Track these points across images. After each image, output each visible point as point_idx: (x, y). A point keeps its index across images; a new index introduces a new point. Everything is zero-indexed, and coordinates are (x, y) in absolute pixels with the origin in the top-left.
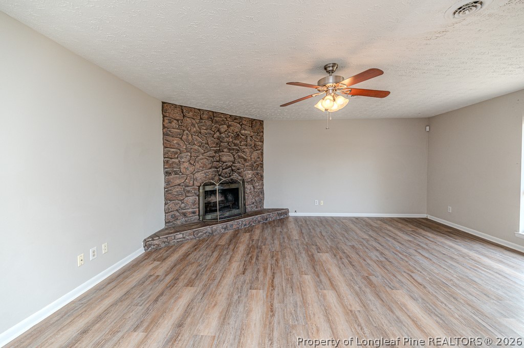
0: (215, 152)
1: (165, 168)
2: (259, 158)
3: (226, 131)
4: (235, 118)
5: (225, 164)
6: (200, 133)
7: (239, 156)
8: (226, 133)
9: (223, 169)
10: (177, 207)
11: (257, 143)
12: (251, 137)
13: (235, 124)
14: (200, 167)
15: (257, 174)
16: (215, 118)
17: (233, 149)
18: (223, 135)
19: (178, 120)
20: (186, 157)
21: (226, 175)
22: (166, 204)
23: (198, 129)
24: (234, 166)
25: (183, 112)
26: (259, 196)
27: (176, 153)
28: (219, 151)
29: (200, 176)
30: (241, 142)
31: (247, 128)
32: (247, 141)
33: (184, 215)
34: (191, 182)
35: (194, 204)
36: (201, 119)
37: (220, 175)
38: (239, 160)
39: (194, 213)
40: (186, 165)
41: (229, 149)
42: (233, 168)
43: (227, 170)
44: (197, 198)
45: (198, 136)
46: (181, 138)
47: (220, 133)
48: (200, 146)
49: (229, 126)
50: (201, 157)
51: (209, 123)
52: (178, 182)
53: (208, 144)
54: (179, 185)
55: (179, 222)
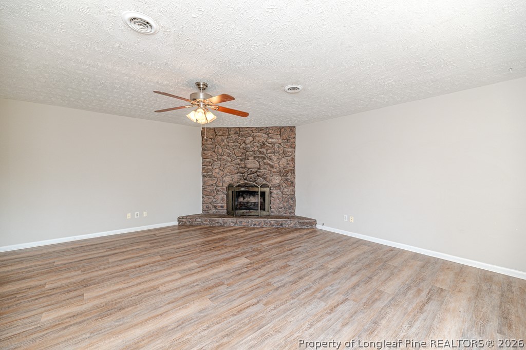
0: (241, 160)
1: (202, 173)
2: (288, 164)
3: (251, 142)
4: (260, 130)
5: (250, 170)
6: (228, 146)
7: (264, 163)
8: (252, 143)
9: (248, 174)
10: (210, 201)
11: (286, 150)
12: (280, 144)
13: (261, 134)
14: (228, 172)
15: (286, 180)
16: (241, 133)
17: (259, 157)
18: (249, 146)
19: (211, 139)
20: (217, 164)
21: (251, 180)
22: (203, 198)
23: (226, 143)
24: (259, 172)
25: (215, 132)
26: (288, 201)
27: (210, 162)
28: (245, 159)
29: (228, 180)
30: (267, 150)
31: (274, 136)
32: (274, 149)
33: (215, 207)
34: (221, 184)
35: (222, 200)
36: (229, 135)
37: (245, 179)
38: (265, 166)
39: (222, 207)
40: (217, 170)
41: (254, 157)
42: (258, 174)
43: (252, 175)
44: (225, 196)
45: (226, 148)
46: (214, 151)
47: (246, 144)
48: (228, 156)
49: (254, 137)
50: (229, 164)
51: (235, 137)
52: (211, 183)
53: (235, 154)
54: (212, 185)
55: (211, 212)
